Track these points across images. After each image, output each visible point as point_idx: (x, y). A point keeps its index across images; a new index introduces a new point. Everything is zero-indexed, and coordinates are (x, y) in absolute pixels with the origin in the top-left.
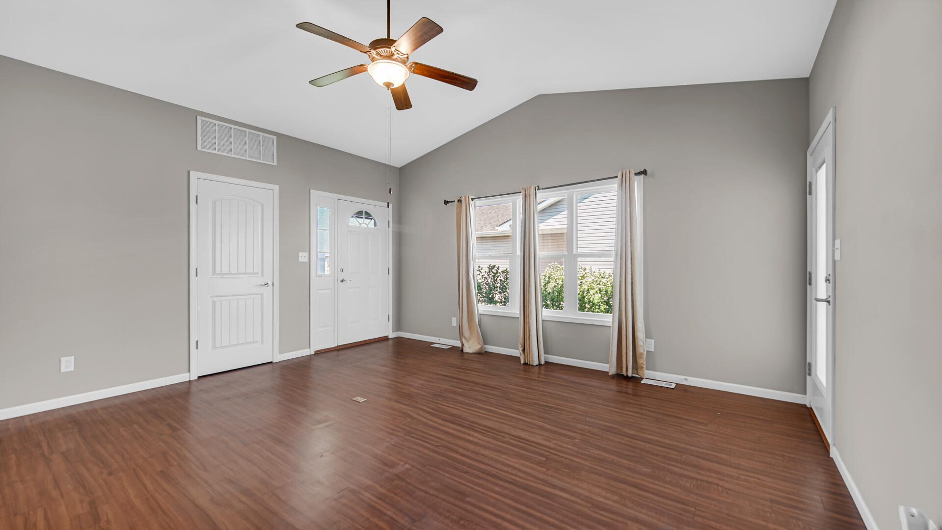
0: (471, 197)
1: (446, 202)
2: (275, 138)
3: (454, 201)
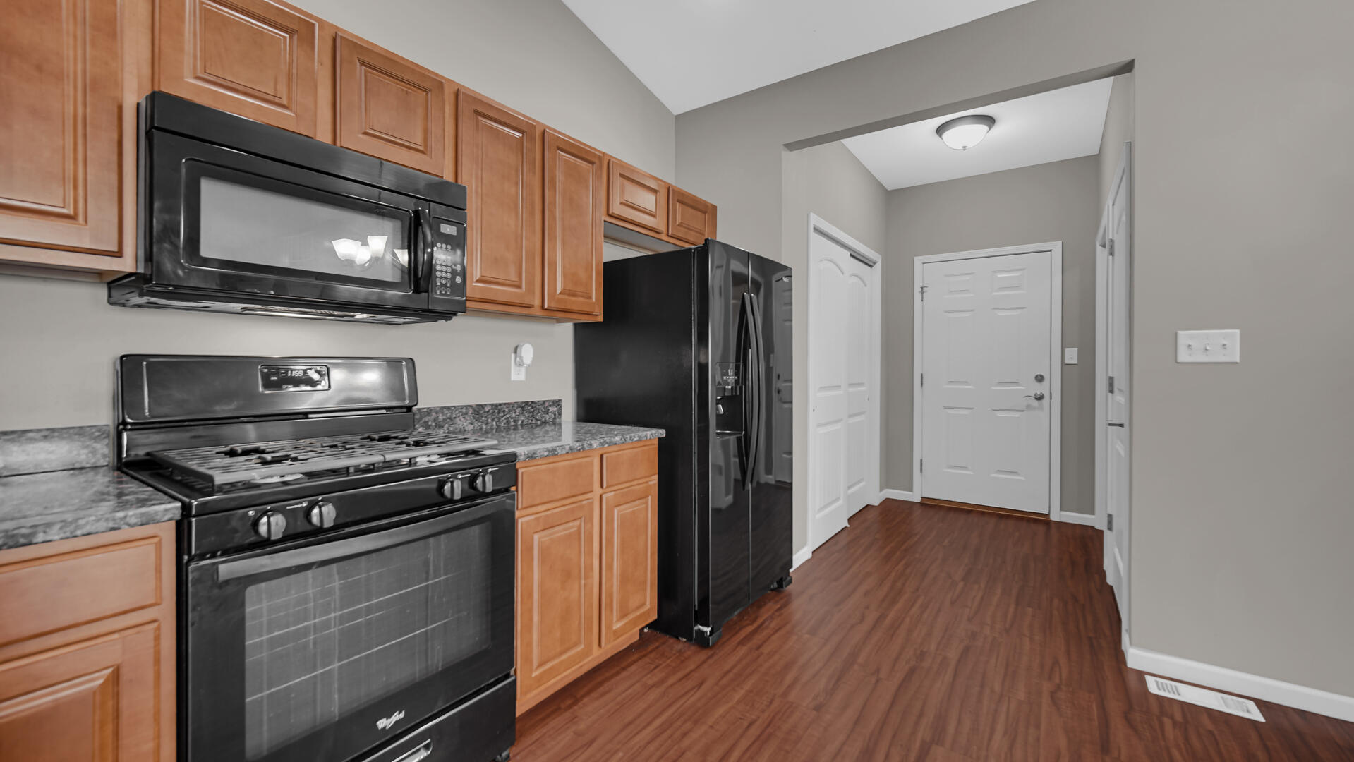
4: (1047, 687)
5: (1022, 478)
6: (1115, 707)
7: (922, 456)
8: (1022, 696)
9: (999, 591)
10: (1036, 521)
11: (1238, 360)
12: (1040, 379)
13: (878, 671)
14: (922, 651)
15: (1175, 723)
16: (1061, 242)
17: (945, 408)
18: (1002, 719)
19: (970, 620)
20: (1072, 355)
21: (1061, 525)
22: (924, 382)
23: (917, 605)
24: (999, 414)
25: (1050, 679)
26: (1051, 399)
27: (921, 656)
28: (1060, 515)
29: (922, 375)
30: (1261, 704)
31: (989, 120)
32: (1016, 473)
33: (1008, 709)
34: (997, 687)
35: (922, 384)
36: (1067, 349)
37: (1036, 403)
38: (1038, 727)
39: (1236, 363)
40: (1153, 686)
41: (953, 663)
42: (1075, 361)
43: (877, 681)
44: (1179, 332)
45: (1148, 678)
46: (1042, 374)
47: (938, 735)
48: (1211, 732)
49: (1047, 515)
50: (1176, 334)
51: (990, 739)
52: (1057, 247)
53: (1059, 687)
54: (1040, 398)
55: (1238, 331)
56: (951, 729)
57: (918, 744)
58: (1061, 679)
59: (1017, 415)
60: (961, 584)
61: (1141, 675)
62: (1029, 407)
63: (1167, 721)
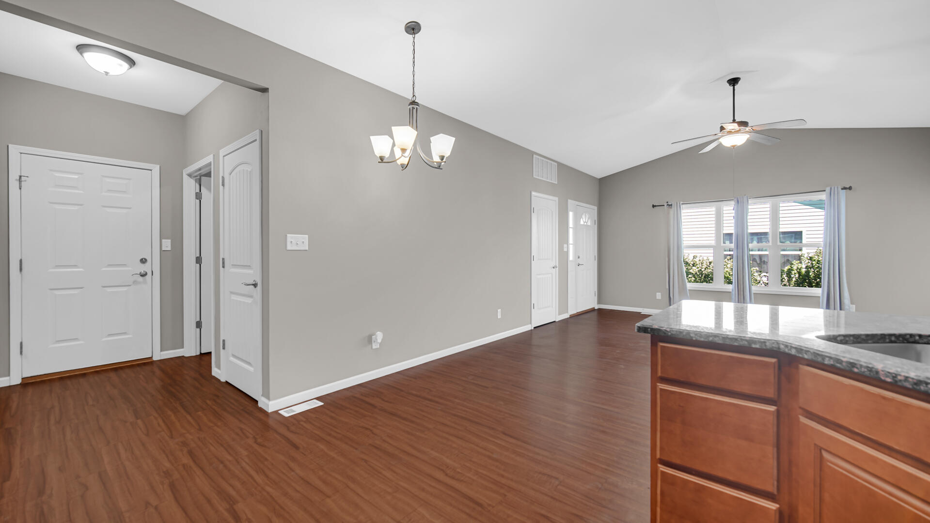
0: (681, 203)
1: (654, 206)
2: (556, 164)
3: (664, 205)
4: (250, 441)
5: (130, 336)
6: (283, 430)
7: (22, 339)
8: (245, 453)
9: (170, 413)
10: (144, 364)
11: (307, 249)
12: (143, 261)
13: (148, 504)
14: (164, 472)
15: (305, 422)
16: (159, 166)
17: (51, 289)
18: (248, 468)
19: (172, 437)
20: (167, 245)
21: (162, 361)
22: (23, 268)
23: (122, 451)
24: (109, 290)
25: (248, 437)
26: (152, 275)
27: (167, 474)
28: (161, 355)
29: (21, 261)
30: (318, 399)
31: (132, 62)
32: (125, 333)
33: (246, 462)
34: (230, 458)
35: (21, 269)
36: (163, 240)
37: (141, 279)
38: (266, 459)
39: (306, 250)
40: (285, 414)
41: (192, 464)
42: (169, 249)
43: (156, 508)
44: (288, 235)
45: (279, 412)
46: (146, 258)
47: (231, 502)
48: (316, 417)
49: (151, 358)
50: (286, 235)
51: (255, 481)
52: (156, 169)
53: (254, 437)
54: (143, 275)
55: (307, 236)
56: (233, 493)
57: (226, 514)
58: (252, 435)
59: (125, 289)
60: (139, 422)
61: (276, 412)
62: (135, 282)
63: (302, 423)
